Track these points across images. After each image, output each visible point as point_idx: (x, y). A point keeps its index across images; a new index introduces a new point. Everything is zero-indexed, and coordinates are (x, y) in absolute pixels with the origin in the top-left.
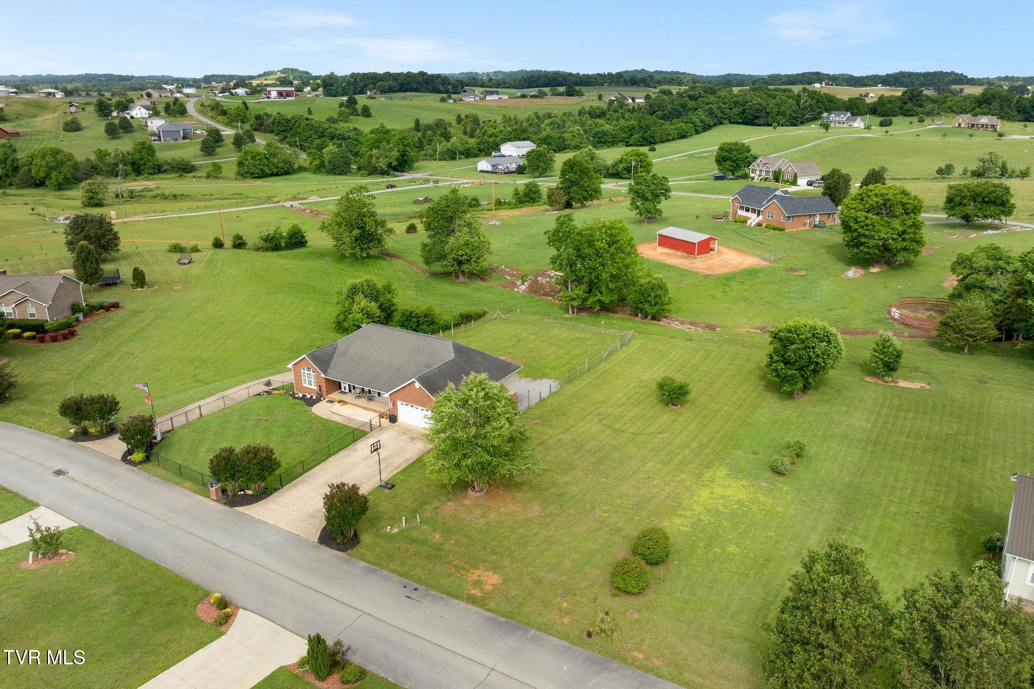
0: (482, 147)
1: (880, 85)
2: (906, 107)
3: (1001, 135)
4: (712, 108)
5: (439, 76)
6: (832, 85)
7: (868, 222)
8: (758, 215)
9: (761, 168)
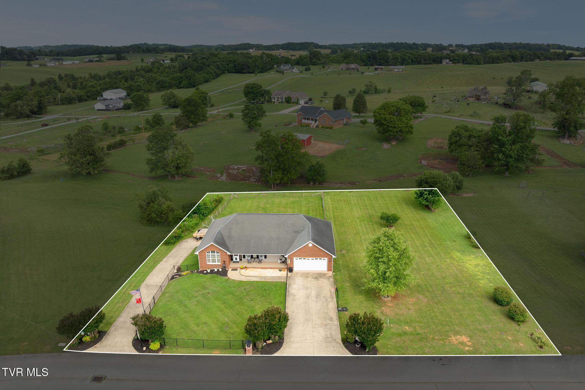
0: (89, 94)
1: (281, 50)
2: (313, 60)
3: (362, 73)
4: (218, 65)
5: (15, 49)
6: (258, 50)
7: (392, 120)
8: (316, 121)
9: (278, 96)
